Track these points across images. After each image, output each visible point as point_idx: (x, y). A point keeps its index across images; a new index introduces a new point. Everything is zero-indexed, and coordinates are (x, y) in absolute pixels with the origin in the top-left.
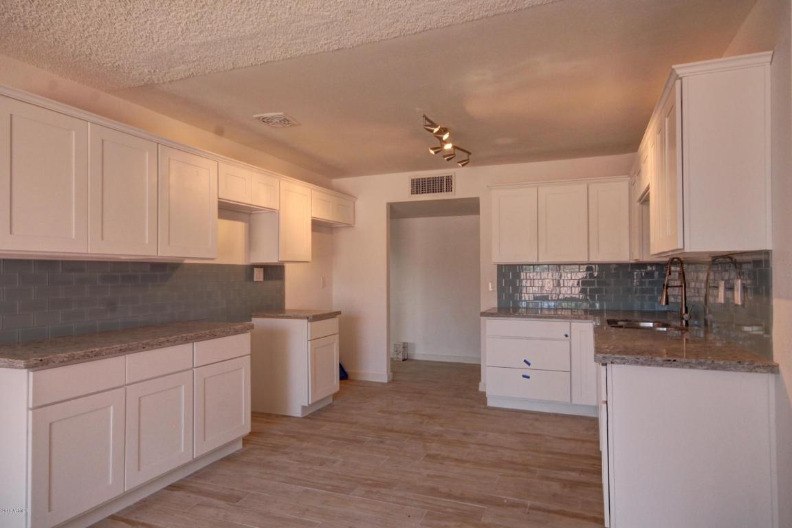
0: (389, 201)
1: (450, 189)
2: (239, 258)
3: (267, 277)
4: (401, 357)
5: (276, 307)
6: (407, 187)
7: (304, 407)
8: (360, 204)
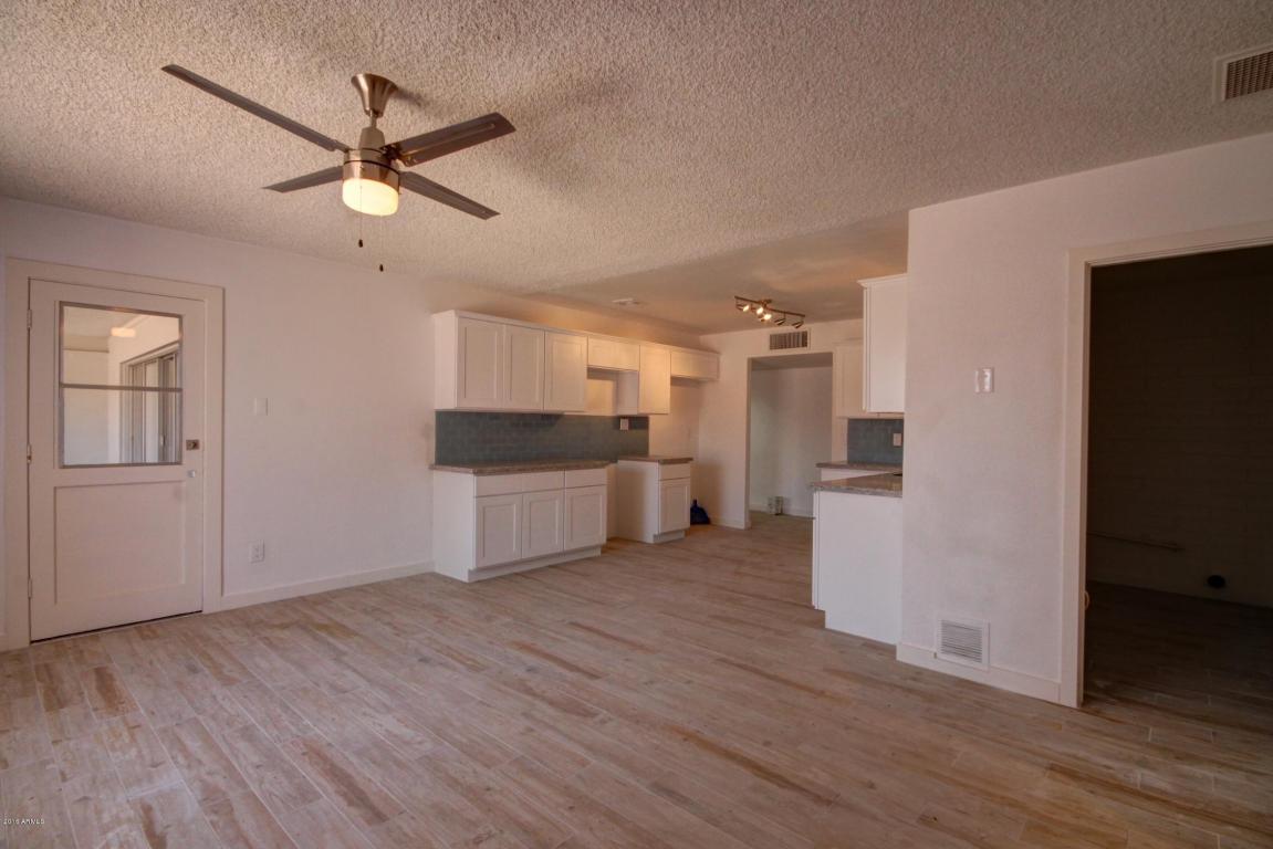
0: (750, 356)
1: (805, 344)
2: (607, 411)
3: (631, 427)
4: (774, 511)
5: (640, 452)
6: (766, 342)
7: (655, 536)
8: (723, 360)
